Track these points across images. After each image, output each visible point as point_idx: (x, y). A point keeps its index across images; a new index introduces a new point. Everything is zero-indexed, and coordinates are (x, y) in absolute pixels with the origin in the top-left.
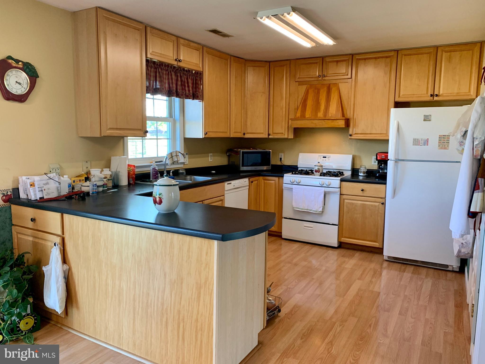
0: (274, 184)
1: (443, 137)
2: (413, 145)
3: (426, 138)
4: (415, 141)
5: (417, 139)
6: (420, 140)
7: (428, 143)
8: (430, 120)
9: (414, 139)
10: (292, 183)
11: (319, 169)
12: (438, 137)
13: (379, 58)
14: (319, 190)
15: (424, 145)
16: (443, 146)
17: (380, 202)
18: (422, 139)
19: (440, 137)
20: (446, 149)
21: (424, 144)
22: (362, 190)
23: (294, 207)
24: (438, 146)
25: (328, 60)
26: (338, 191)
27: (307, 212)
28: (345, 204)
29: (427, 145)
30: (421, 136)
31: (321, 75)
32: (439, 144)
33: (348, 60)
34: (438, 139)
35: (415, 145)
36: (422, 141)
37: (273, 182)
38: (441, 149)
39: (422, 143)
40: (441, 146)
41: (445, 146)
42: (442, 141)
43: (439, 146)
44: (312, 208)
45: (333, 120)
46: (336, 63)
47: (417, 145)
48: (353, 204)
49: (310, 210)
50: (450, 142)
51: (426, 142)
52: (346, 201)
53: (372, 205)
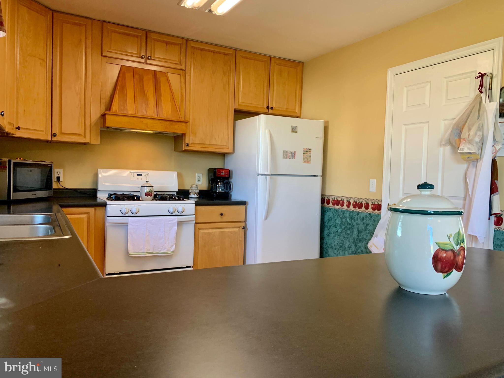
0: (86, 220)
1: (306, 150)
2: (283, 158)
3: (293, 150)
4: (285, 154)
5: (287, 151)
6: (289, 153)
7: (295, 156)
8: (296, 132)
9: (283, 151)
10: (123, 215)
11: (152, 191)
12: (303, 150)
13: (217, 52)
14: (171, 220)
15: (292, 159)
16: (307, 160)
17: (239, 227)
18: (290, 152)
19: (305, 150)
20: (309, 163)
21: (292, 157)
22: (222, 215)
23: (129, 252)
24: (302, 159)
25: (154, 36)
26: (193, 220)
27: (153, 256)
28: (200, 235)
29: (295, 158)
30: (289, 149)
31: (144, 55)
32: (303, 157)
33: (181, 45)
34: (303, 152)
35: (285, 158)
36: (290, 153)
37: (84, 216)
38: (305, 163)
39: (290, 156)
40: (305, 159)
41: (308, 159)
42: (306, 155)
43: (304, 160)
44: (160, 250)
45: (172, 122)
46: (165, 44)
47: (286, 158)
48: (210, 234)
49: (158, 253)
50: (312, 155)
51: (294, 155)
52: (202, 231)
53: (231, 232)
